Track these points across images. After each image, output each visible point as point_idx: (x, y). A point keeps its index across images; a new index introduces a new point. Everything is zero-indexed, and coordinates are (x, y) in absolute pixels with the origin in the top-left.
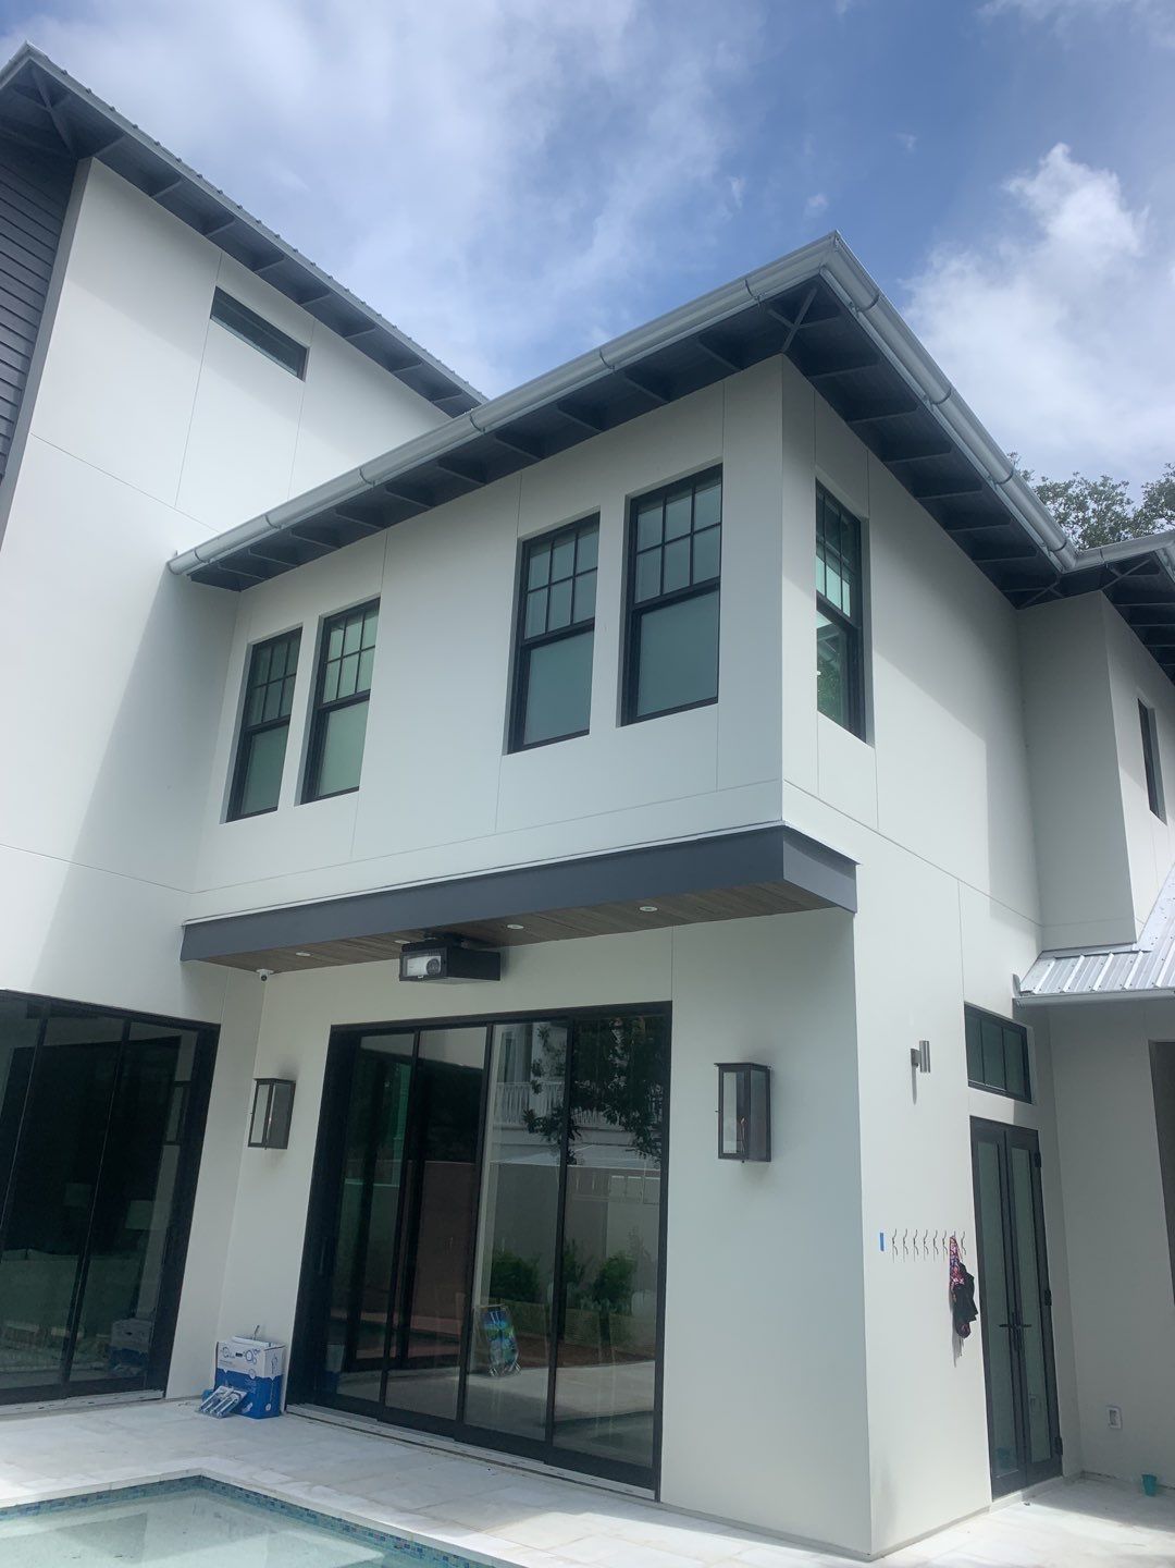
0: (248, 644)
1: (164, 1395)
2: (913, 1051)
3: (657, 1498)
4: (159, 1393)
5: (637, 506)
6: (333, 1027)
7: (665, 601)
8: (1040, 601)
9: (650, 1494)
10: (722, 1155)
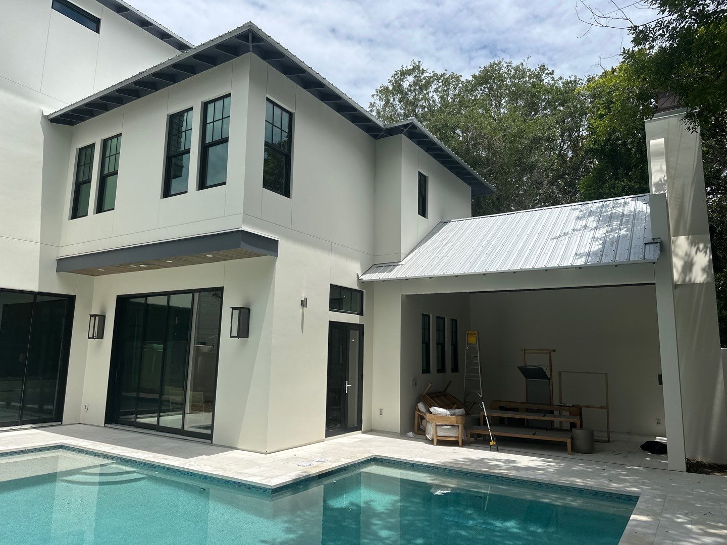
0: (77, 149)
1: (62, 423)
2: (302, 301)
3: (212, 443)
4: (60, 423)
5: (205, 106)
6: (117, 296)
7: (215, 144)
8: (380, 138)
9: (210, 441)
10: (231, 337)
